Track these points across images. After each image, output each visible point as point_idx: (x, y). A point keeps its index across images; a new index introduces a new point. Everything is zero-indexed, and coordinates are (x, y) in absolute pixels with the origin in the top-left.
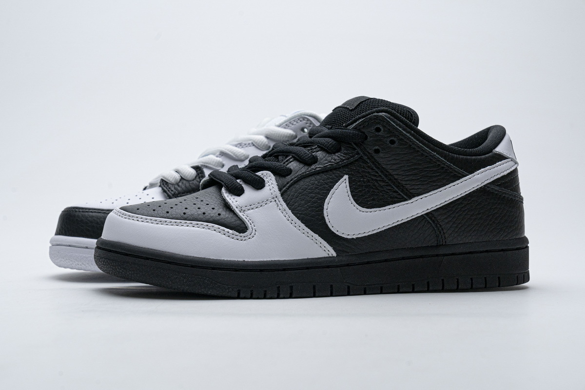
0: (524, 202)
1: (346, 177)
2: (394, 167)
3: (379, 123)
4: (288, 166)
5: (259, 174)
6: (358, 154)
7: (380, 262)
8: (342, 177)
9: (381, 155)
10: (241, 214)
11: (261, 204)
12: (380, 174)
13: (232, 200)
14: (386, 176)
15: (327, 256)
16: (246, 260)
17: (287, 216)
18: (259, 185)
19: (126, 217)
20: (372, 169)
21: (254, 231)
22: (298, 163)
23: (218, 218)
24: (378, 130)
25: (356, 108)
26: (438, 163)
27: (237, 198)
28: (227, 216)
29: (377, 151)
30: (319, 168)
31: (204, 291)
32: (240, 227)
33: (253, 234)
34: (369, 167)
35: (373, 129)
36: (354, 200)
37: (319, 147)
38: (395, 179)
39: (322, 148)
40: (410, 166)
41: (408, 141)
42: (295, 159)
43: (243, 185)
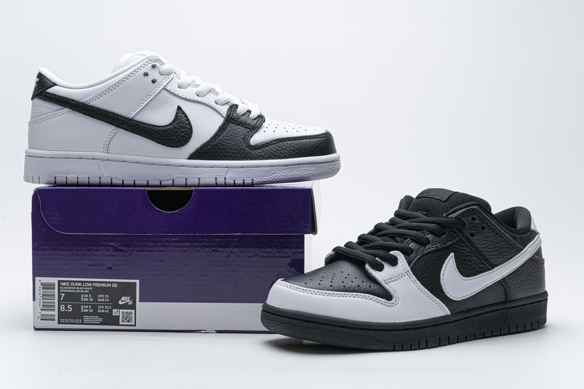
0: (545, 263)
1: (452, 254)
2: (484, 246)
3: (475, 214)
4: (410, 246)
5: (392, 253)
6: (459, 236)
7: (474, 316)
8: (449, 254)
9: (476, 237)
10: (386, 286)
11: (398, 278)
12: (474, 251)
13: (377, 274)
14: (478, 252)
15: (445, 315)
16: (396, 322)
17: (417, 286)
18: (393, 262)
19: (300, 290)
20: (468, 247)
21: (397, 298)
22: (416, 244)
23: (370, 289)
24: (474, 219)
25: (447, 200)
26: (509, 242)
27: (379, 273)
28: (376, 287)
29: (472, 235)
30: (433, 248)
31: (370, 347)
32: (387, 296)
33: (397, 301)
34: (466, 246)
35: (470, 218)
36: (459, 272)
37: (428, 231)
38: (484, 255)
39: (431, 233)
40: (493, 245)
41: (493, 227)
42: (413, 241)
43: (382, 262)
